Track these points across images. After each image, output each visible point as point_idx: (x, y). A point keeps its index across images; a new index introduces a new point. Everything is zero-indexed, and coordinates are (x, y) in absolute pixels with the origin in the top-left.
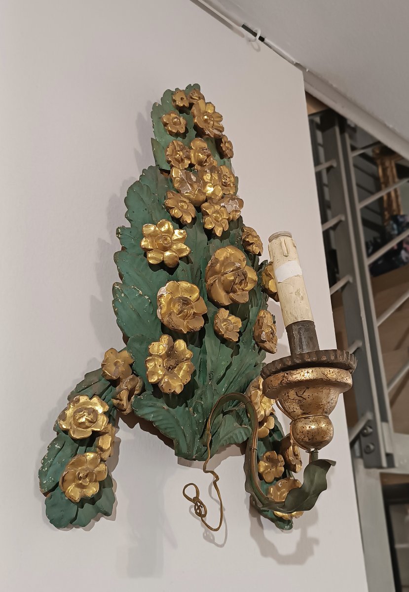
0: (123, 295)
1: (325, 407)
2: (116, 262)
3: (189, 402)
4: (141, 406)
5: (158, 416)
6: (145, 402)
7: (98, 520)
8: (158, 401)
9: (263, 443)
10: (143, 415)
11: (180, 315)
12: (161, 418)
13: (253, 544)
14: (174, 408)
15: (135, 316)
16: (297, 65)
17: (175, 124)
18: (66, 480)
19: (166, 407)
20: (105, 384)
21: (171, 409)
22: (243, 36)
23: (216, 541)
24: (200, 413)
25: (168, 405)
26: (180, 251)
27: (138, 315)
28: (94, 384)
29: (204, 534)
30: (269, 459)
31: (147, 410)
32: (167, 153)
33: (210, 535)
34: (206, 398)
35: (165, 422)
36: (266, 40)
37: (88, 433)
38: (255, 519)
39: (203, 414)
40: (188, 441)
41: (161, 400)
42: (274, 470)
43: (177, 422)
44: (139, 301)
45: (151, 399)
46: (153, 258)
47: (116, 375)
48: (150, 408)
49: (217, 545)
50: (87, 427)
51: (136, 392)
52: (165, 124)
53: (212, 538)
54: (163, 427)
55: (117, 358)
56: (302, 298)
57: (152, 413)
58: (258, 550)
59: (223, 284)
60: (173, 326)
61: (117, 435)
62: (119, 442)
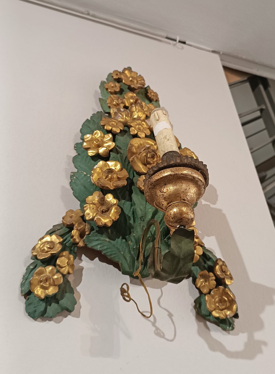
0: (75, 178)
1: (181, 195)
2: (73, 162)
3: (127, 237)
4: (90, 241)
5: (103, 246)
6: (92, 238)
7: (66, 317)
8: (102, 236)
9: (199, 267)
10: (92, 247)
11: (107, 179)
12: (105, 247)
13: (201, 342)
14: (114, 240)
15: (83, 188)
16: (214, 52)
17: (113, 87)
18: (32, 283)
19: (108, 240)
20: (65, 230)
21: (112, 241)
22: (170, 44)
23: (166, 337)
24: (133, 242)
25: (109, 239)
26: (109, 146)
27: (85, 187)
28: (57, 230)
29: (155, 332)
30: (203, 276)
31: (94, 243)
32: (107, 102)
33: (161, 332)
34: (137, 232)
35: (109, 250)
36: (187, 42)
37: (48, 255)
38: (202, 324)
39: (136, 242)
40: (129, 262)
41: (104, 235)
42: (207, 283)
43: (118, 249)
44: (85, 179)
45: (96, 236)
46: (91, 153)
47: (70, 222)
48: (96, 242)
49: (168, 340)
50: (47, 252)
51: (87, 233)
52: (107, 89)
53: (162, 334)
54: (108, 254)
55: (72, 214)
56: (168, 140)
57: (98, 244)
58: (206, 346)
59: (140, 160)
60: (100, 185)
61: (81, 265)
62: (82, 269)
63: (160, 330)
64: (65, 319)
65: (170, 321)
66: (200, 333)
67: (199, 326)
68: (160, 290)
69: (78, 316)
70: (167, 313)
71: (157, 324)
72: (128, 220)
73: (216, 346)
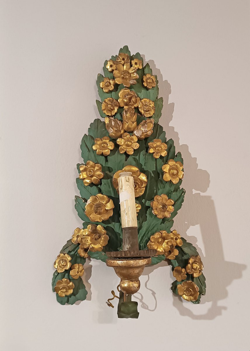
4: (92, 255)
5: (101, 257)
9: (177, 261)
12: (103, 258)
13: (175, 310)
17: (107, 86)
23: (149, 308)
26: (99, 175)
29: (141, 306)
32: (102, 109)
48: (96, 255)
49: (150, 310)
50: (63, 268)
52: (102, 88)
53: (146, 307)
55: (78, 233)
57: (98, 256)
58: (178, 312)
61: (90, 264)
62: (91, 266)
63: (146, 304)
64: (82, 302)
65: (153, 297)
66: (174, 304)
67: (174, 299)
68: (147, 276)
69: (90, 299)
70: (151, 292)
71: (143, 301)
72: (119, 236)
73: (185, 312)
